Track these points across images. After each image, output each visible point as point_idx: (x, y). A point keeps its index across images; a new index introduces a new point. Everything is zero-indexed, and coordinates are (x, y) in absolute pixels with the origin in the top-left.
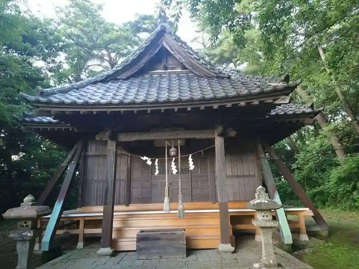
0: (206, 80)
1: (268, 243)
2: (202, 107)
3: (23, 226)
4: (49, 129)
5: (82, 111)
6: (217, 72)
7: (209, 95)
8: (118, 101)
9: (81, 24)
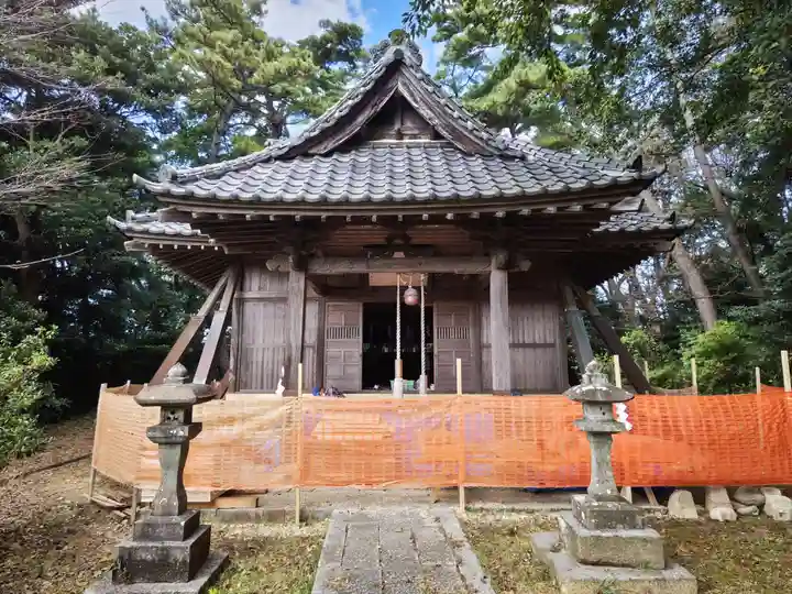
0: (480, 161)
1: (603, 460)
2: (475, 214)
3: (169, 418)
4: (176, 247)
5: (249, 214)
6: (501, 147)
7: (489, 191)
8: (317, 197)
9: (222, 41)
